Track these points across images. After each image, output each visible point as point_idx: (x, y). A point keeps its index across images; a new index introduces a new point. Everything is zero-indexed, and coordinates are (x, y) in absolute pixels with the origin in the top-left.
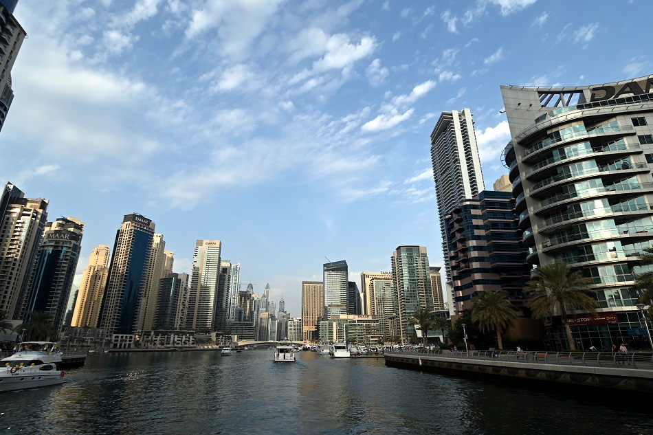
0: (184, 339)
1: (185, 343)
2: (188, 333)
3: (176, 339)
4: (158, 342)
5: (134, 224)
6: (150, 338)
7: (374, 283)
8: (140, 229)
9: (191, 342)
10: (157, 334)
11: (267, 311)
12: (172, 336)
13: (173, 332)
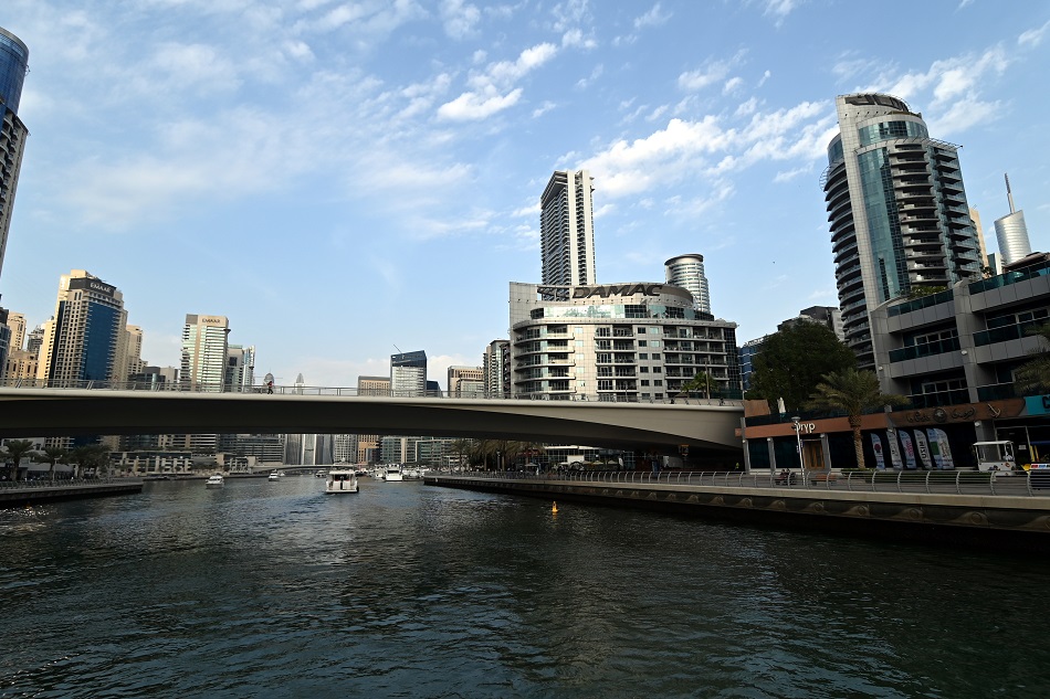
0: (176, 463)
1: (178, 469)
2: (182, 454)
3: (164, 463)
4: (134, 468)
5: (88, 294)
6: (121, 463)
8: (99, 300)
9: (187, 467)
10: (132, 457)
12: (158, 458)
13: (159, 454)
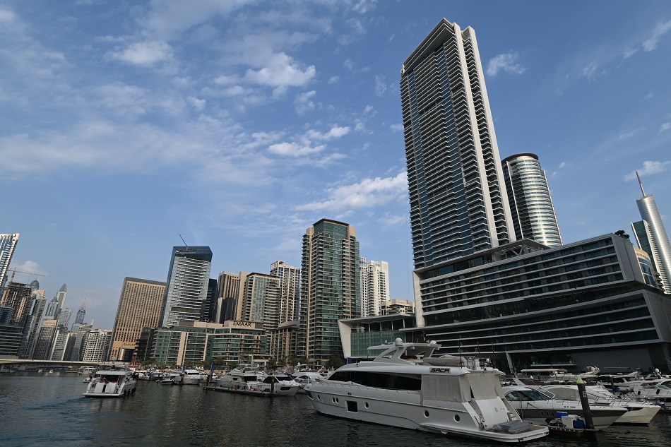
7: (254, 279)
11: (55, 319)
